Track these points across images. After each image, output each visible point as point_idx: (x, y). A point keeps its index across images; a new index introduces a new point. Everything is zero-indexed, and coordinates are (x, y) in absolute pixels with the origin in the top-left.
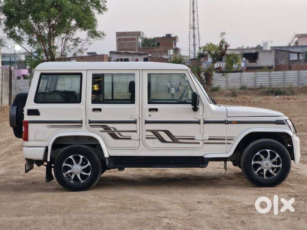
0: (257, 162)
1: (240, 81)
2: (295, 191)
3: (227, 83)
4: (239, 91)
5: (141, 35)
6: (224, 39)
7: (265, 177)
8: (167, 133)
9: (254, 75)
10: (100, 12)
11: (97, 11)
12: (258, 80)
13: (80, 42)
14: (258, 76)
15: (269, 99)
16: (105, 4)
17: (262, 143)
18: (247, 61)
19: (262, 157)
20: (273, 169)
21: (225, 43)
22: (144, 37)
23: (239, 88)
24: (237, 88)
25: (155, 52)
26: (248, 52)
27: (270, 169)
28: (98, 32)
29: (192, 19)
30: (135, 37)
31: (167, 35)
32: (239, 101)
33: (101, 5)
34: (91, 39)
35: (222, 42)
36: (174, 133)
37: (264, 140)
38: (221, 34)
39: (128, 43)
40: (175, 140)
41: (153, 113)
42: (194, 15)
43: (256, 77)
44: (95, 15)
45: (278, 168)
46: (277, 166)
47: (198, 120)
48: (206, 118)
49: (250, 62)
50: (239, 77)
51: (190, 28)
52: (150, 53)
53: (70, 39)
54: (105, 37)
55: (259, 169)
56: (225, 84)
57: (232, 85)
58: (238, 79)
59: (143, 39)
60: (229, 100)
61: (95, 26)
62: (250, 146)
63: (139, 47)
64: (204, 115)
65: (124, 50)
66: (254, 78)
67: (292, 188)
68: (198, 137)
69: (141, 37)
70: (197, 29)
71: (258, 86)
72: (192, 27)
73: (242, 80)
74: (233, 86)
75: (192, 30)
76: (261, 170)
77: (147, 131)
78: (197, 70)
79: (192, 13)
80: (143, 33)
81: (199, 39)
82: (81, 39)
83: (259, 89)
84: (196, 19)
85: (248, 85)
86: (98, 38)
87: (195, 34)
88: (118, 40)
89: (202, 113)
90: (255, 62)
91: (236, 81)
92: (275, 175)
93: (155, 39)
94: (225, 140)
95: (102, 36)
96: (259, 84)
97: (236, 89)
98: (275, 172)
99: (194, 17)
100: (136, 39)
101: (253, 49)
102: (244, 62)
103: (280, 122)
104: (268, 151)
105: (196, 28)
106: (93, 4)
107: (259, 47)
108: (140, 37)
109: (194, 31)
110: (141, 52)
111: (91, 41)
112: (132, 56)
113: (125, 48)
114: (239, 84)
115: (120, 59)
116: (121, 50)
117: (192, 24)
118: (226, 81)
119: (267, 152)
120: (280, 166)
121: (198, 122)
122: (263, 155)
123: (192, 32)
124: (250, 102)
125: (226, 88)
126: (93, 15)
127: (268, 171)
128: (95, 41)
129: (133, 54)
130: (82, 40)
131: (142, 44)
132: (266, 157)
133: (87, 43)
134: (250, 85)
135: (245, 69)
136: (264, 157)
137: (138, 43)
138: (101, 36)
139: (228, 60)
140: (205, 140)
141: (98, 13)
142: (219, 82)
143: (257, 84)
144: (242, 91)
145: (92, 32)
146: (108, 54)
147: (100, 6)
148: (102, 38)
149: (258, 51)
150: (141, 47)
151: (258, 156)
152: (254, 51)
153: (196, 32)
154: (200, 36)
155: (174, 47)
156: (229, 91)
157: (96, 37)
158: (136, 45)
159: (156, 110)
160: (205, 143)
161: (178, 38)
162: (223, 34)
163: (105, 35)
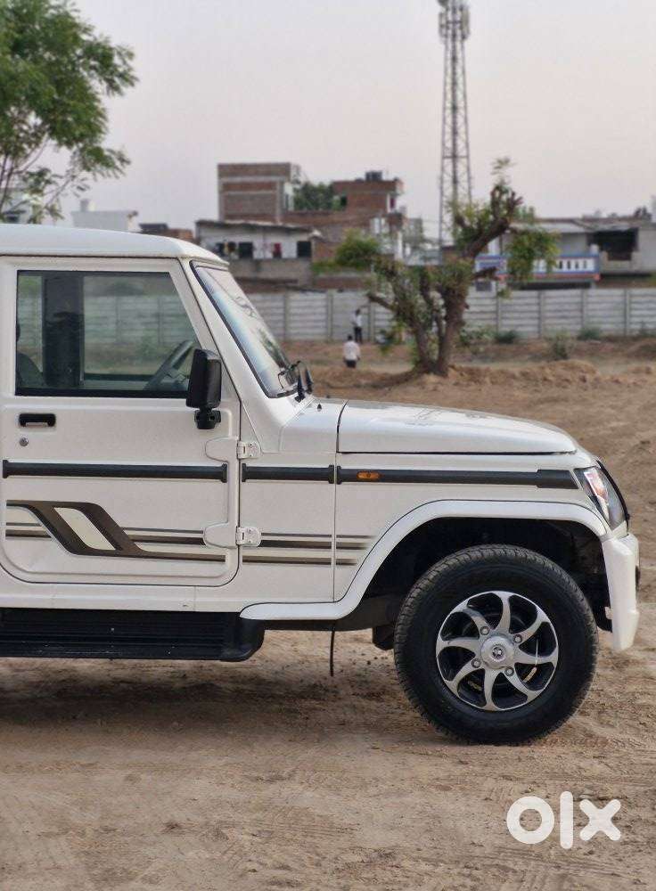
0: (457, 643)
1: (578, 314)
2: (608, 770)
3: (539, 318)
4: (576, 344)
5: (293, 173)
6: (506, 180)
7: (490, 705)
8: (94, 513)
9: (621, 296)
10: (113, 87)
11: (105, 85)
12: (634, 313)
13: (48, 182)
14: (634, 300)
15: (648, 372)
16: (128, 62)
17: (479, 562)
18: (604, 255)
19: (479, 621)
20: (522, 669)
21: (507, 191)
22: (302, 179)
23: (575, 334)
24: (569, 334)
25: (333, 223)
26: (606, 227)
27: (510, 672)
28: (106, 153)
29: (448, 130)
30: (273, 179)
31: (368, 175)
32: (551, 378)
33: (115, 66)
34: (84, 174)
35: (498, 188)
36: (122, 518)
37: (487, 551)
38: (497, 165)
39: (252, 198)
40: (123, 544)
41: (35, 434)
42: (454, 117)
43: (628, 302)
44: (99, 96)
45: (544, 669)
46: (537, 660)
47: (219, 465)
48: (250, 458)
49: (610, 259)
50: (577, 303)
51: (444, 157)
52: (318, 227)
53: (21, 172)
54: (127, 169)
55: (467, 669)
56: (536, 322)
57: (555, 326)
58: (574, 307)
59: (298, 187)
60: (517, 374)
61: (100, 131)
62: (431, 577)
63: (287, 209)
64: (243, 444)
65: (242, 216)
66: (622, 306)
67: (597, 753)
68: (218, 535)
69: (292, 179)
70: (464, 160)
71: (632, 331)
72: (449, 155)
73: (585, 312)
74: (559, 328)
75: (448, 163)
76: (474, 672)
77: (11, 504)
78: (419, 278)
79: (449, 112)
80: (298, 168)
81: (470, 188)
82: (53, 172)
83: (635, 339)
84: (461, 130)
85: (603, 327)
86: (105, 172)
87: (459, 174)
88: (225, 188)
89: (233, 435)
90: (628, 258)
91: (566, 314)
92: (532, 695)
93: (337, 187)
94: (327, 546)
95: (118, 163)
96: (637, 323)
97: (567, 339)
98: (532, 685)
99: (454, 123)
100: (278, 187)
101: (624, 219)
102: (596, 257)
103: (554, 477)
104: (504, 596)
105: (462, 157)
106: (93, 63)
107: (641, 213)
108: (289, 180)
109: (455, 166)
110: (291, 225)
111: (83, 180)
112: (261, 237)
113: (245, 210)
114: (577, 324)
115: (226, 243)
116: (231, 217)
117: (449, 144)
118: (536, 315)
119: (498, 601)
120: (553, 658)
121: (220, 474)
122: (483, 613)
123: (449, 169)
124: (584, 380)
125: (537, 336)
126: (93, 98)
127: (501, 679)
128: (95, 180)
129: (265, 230)
130: (55, 176)
131: (297, 202)
132: (494, 621)
133: (73, 186)
134: (609, 326)
135: (597, 277)
136: (488, 620)
137: (281, 197)
138: (114, 163)
139: (515, 248)
140: (248, 546)
141: (105, 91)
142: (516, 315)
143: (631, 323)
144: (584, 345)
145: (90, 153)
146: (193, 227)
147: (111, 69)
148: (118, 169)
149: (635, 224)
150: (291, 208)
151: (463, 617)
152: (624, 227)
153: (461, 168)
154: (472, 181)
155: (389, 210)
156: (545, 345)
157: (98, 166)
158: (278, 205)
159: (49, 420)
160: (247, 560)
161: (401, 183)
162: (503, 163)
163: (128, 162)
